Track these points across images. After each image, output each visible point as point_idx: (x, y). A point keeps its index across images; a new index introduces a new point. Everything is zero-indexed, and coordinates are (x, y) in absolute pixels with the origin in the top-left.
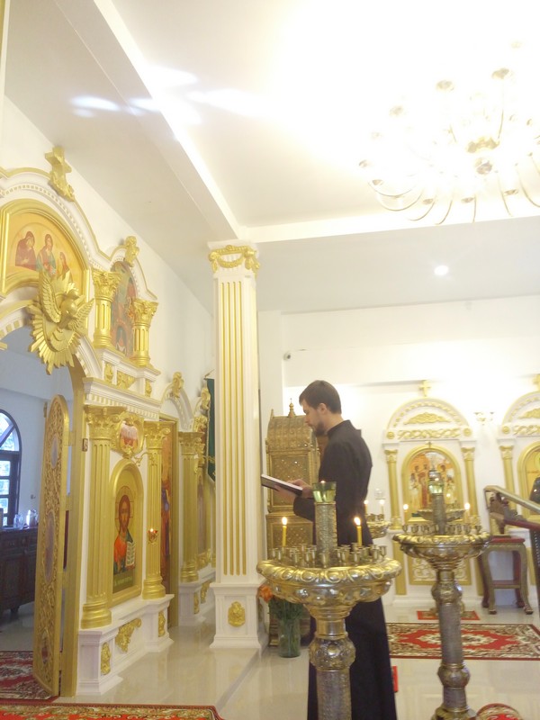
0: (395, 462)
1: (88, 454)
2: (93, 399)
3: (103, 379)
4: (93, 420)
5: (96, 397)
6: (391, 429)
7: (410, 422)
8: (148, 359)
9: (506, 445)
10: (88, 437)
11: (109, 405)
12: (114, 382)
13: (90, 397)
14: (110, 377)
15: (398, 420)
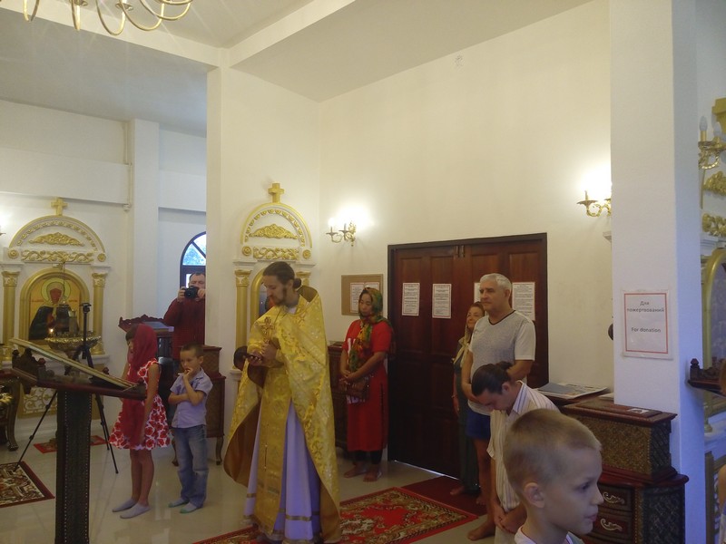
9: (11, 270)
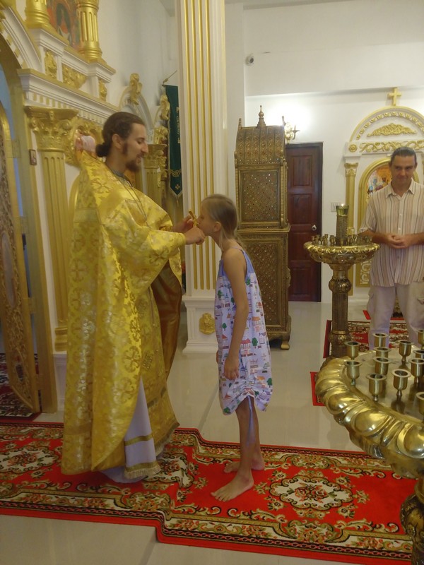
0: (355, 176)
1: (38, 169)
2: (35, 99)
3: (44, 72)
4: (39, 126)
5: (38, 97)
6: (355, 142)
7: (375, 134)
8: (99, 52)
10: (35, 147)
11: (57, 107)
12: (60, 77)
13: (30, 95)
14: (53, 71)
15: (362, 132)
